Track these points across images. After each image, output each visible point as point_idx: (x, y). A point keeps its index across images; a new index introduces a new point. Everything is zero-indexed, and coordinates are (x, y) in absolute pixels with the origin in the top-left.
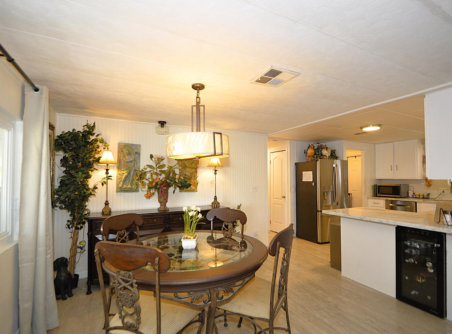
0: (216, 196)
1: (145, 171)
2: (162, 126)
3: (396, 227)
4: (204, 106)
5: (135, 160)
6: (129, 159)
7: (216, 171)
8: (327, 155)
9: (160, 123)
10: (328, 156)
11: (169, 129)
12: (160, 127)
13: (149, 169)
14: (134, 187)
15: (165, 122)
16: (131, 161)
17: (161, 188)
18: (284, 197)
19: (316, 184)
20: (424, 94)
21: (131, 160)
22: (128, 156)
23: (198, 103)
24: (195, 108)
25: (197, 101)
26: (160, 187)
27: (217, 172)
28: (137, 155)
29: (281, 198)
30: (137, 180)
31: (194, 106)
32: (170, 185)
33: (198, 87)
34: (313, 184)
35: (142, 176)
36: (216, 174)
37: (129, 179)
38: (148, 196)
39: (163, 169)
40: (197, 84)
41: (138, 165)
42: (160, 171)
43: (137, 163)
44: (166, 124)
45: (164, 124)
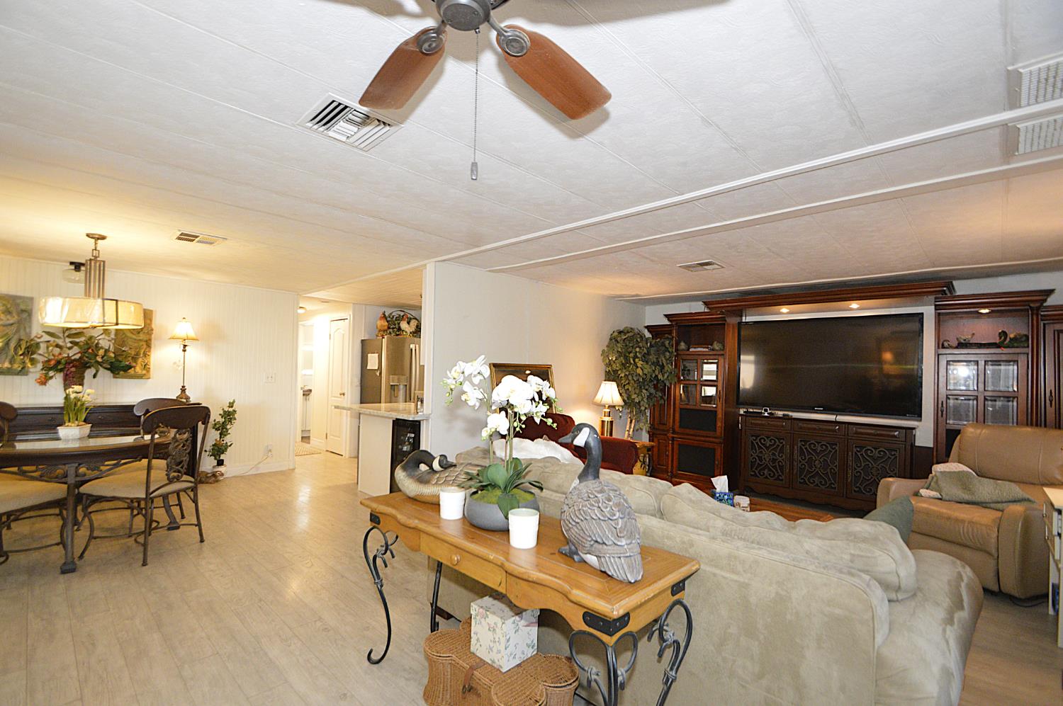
0: (183, 387)
1: (39, 340)
2: (76, 270)
3: (393, 421)
5: (19, 322)
6: (8, 320)
7: (185, 346)
8: (407, 330)
9: (73, 266)
10: (409, 332)
12: (73, 271)
13: (47, 338)
14: (16, 366)
16: (12, 324)
17: (66, 369)
18: (344, 394)
19: (381, 373)
20: (421, 268)
21: (11, 322)
22: (6, 316)
26: (65, 367)
27: (187, 348)
28: (25, 315)
29: (339, 396)
30: (21, 355)
32: (88, 365)
33: (96, 238)
34: (378, 374)
35: (31, 349)
36: (184, 351)
37: (7, 353)
38: (44, 381)
39: (77, 340)
41: (28, 330)
42: (71, 342)
43: (25, 328)
45: (82, 266)
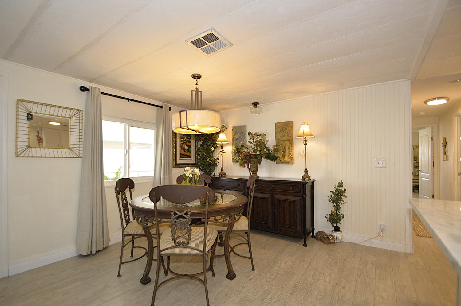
0: (306, 169)
2: (256, 106)
4: (201, 92)
7: (306, 141)
9: (254, 104)
11: (261, 108)
12: (254, 107)
15: (258, 103)
23: (197, 89)
24: (194, 93)
25: (196, 88)
31: (194, 91)
33: (197, 77)
36: (306, 144)
40: (196, 74)
41: (245, 141)
44: (258, 105)
45: (257, 104)
